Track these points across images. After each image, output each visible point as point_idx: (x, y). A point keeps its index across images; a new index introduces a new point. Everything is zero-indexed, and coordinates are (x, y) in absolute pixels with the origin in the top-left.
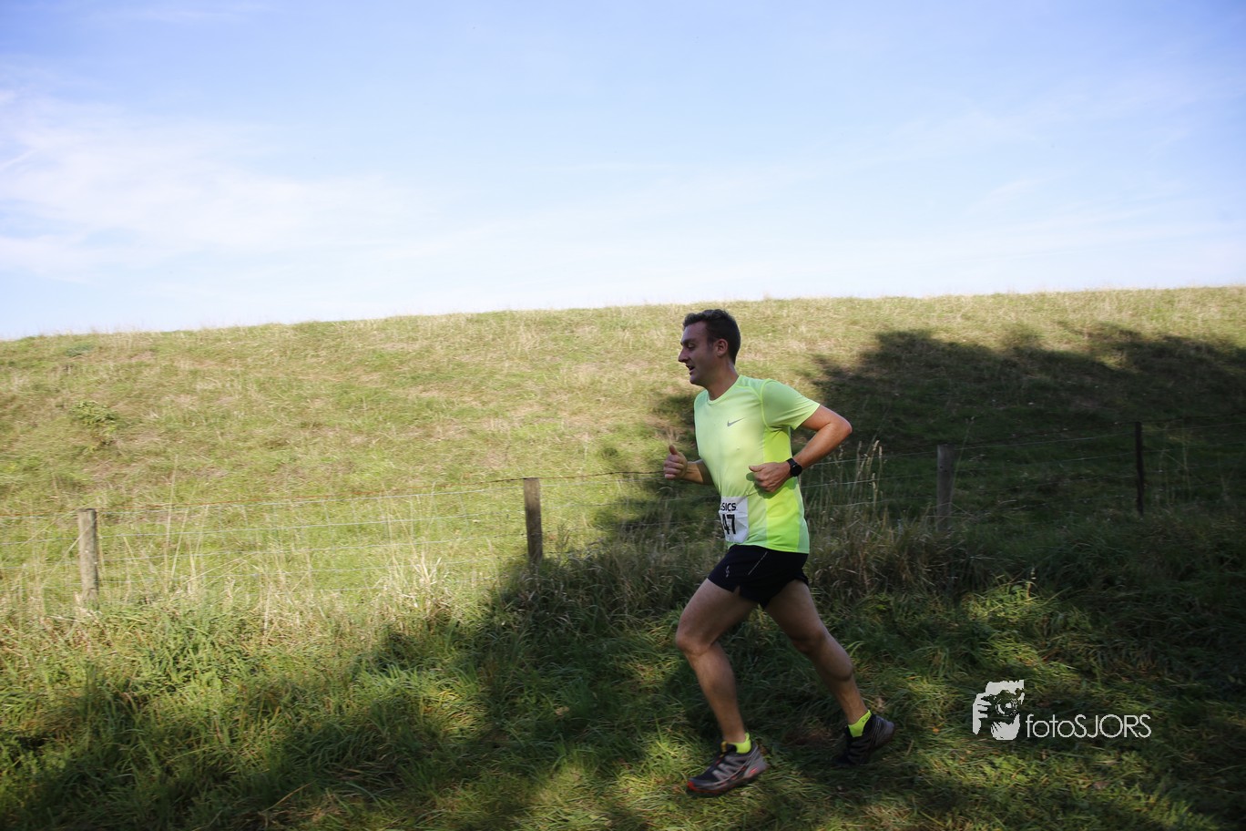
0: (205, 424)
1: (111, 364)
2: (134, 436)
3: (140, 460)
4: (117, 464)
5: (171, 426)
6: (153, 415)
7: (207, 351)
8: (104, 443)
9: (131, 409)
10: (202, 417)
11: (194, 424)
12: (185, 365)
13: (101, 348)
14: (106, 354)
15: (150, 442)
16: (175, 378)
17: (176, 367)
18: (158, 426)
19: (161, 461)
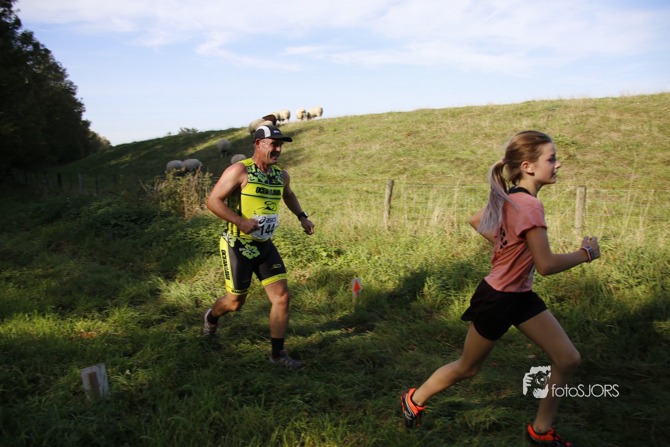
0: (626, 148)
1: (572, 115)
2: (586, 153)
3: (589, 166)
4: (576, 167)
5: (606, 149)
6: (597, 142)
7: (625, 109)
8: (570, 156)
9: (583, 139)
10: (625, 144)
11: (619, 148)
12: (613, 116)
13: (565, 106)
14: (568, 110)
15: (594, 157)
16: (608, 123)
17: (608, 117)
18: (599, 148)
19: (601, 168)
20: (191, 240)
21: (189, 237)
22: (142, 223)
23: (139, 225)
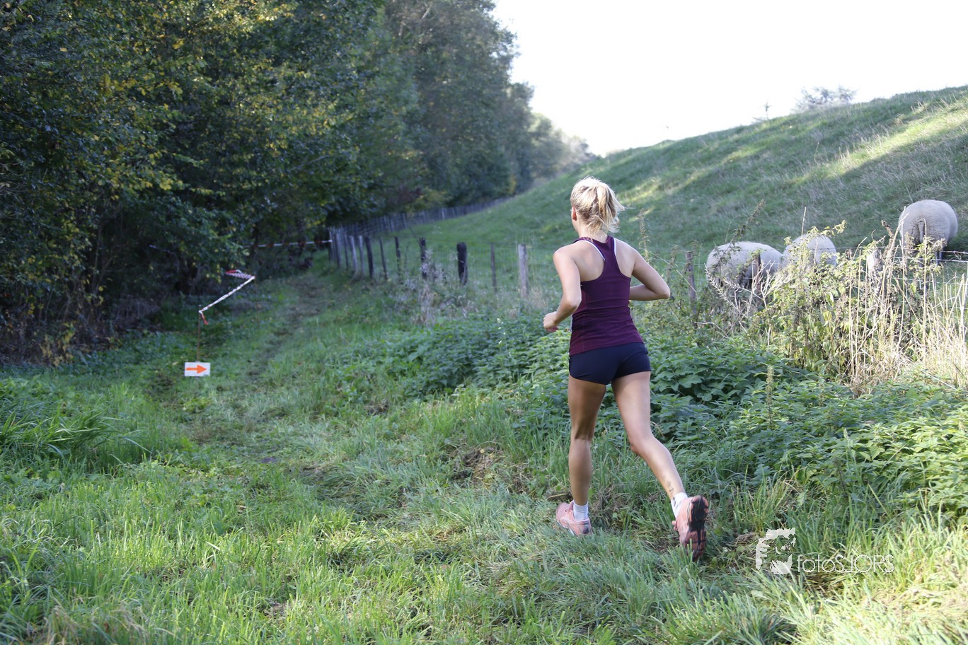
20: (884, 463)
21: (877, 453)
22: (715, 398)
23: (706, 403)
